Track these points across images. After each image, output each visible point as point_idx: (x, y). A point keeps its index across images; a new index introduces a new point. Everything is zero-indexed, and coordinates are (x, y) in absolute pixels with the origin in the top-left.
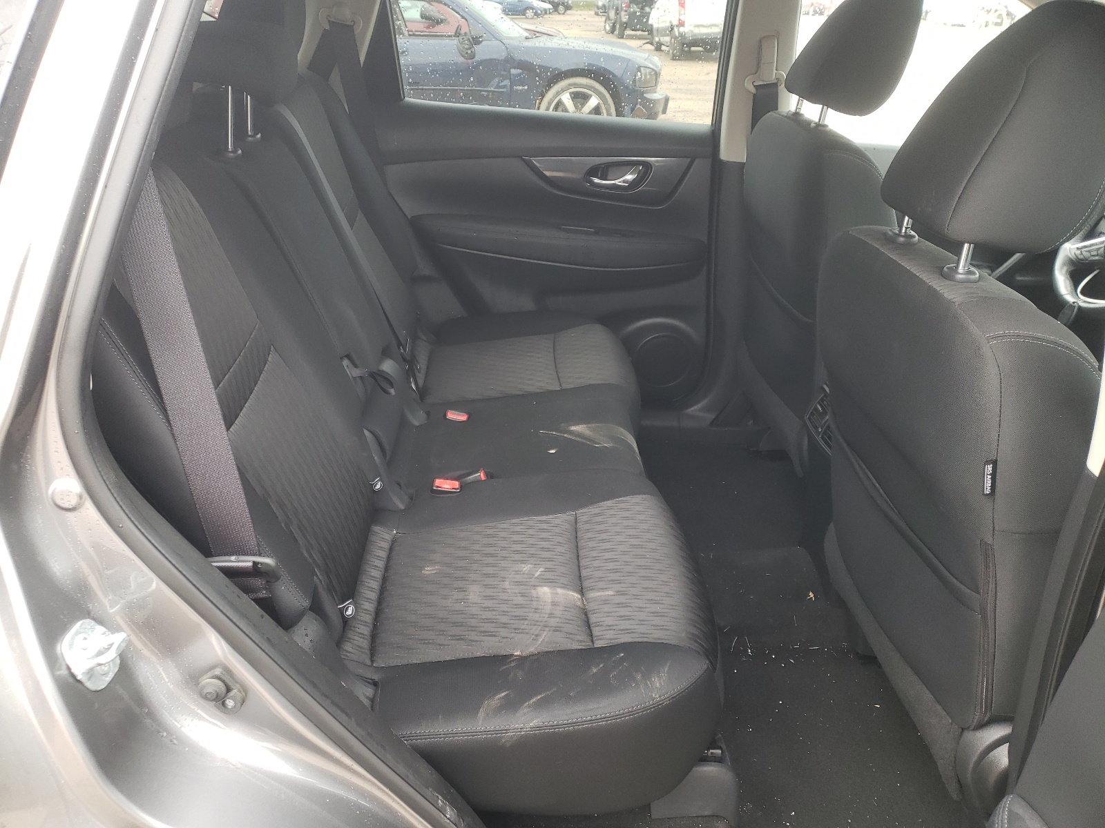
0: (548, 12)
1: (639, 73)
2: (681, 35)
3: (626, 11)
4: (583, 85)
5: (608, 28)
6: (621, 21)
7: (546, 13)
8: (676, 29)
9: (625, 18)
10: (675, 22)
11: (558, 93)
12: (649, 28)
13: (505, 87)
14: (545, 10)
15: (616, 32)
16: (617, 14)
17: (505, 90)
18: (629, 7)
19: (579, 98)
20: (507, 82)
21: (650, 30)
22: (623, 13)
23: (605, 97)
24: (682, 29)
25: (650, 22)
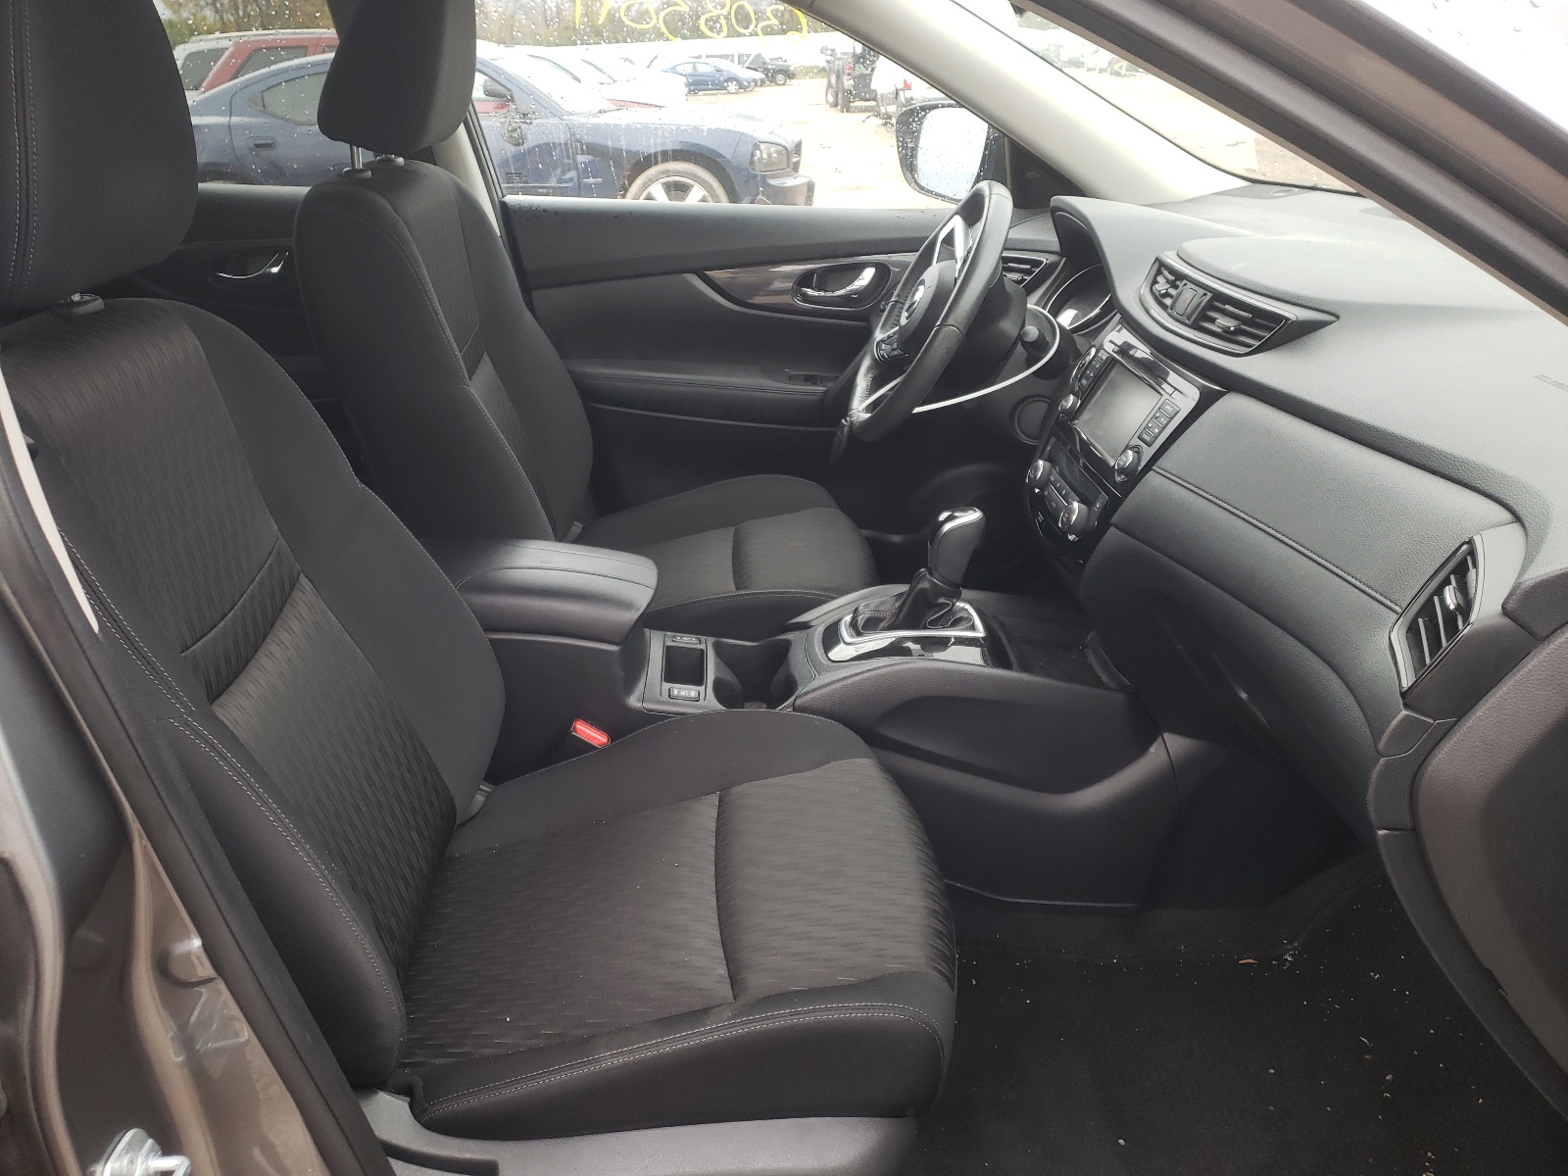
0: (759, 84)
1: (758, 152)
2: (909, 100)
3: (849, 75)
4: (679, 172)
5: (831, 99)
6: (843, 88)
7: (756, 85)
8: (901, 93)
9: (848, 83)
10: (901, 85)
11: (646, 186)
12: (873, 95)
13: (571, 179)
14: (755, 81)
15: (839, 107)
16: (838, 77)
17: (570, 185)
18: (854, 69)
19: (678, 189)
20: (572, 174)
21: (874, 97)
22: (845, 77)
23: (711, 186)
24: (908, 94)
25: (873, 87)
